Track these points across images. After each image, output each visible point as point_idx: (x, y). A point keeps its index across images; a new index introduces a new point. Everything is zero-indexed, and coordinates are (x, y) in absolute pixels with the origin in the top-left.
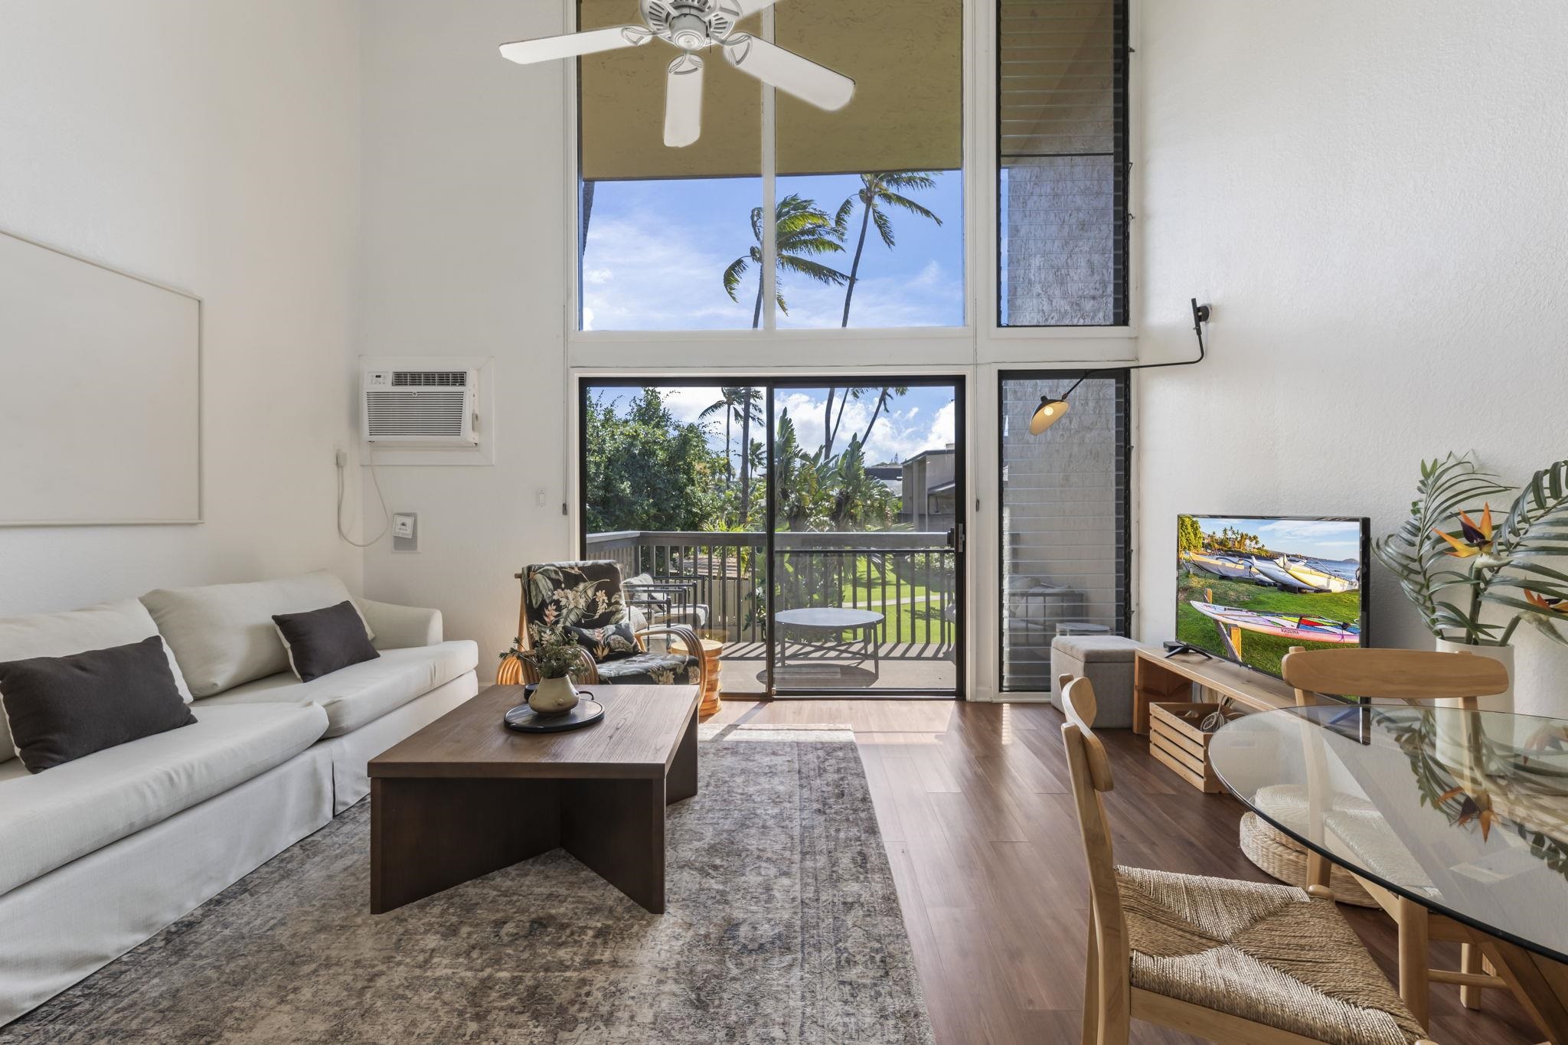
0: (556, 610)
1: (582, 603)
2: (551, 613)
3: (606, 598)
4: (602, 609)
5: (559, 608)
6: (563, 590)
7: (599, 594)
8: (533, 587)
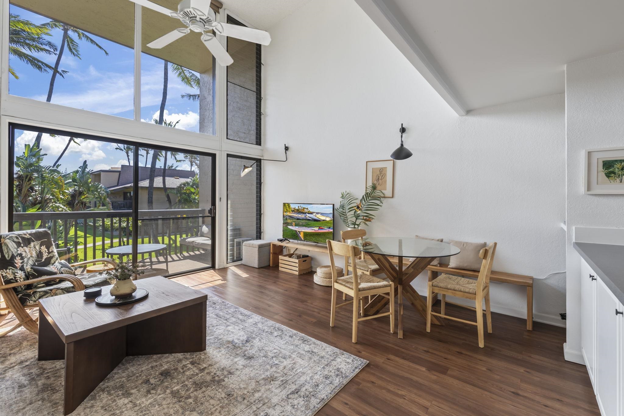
0: (21, 259)
1: (34, 254)
2: (18, 261)
3: (46, 250)
4: (45, 256)
5: (22, 258)
6: (22, 247)
7: (42, 248)
8: (4, 248)
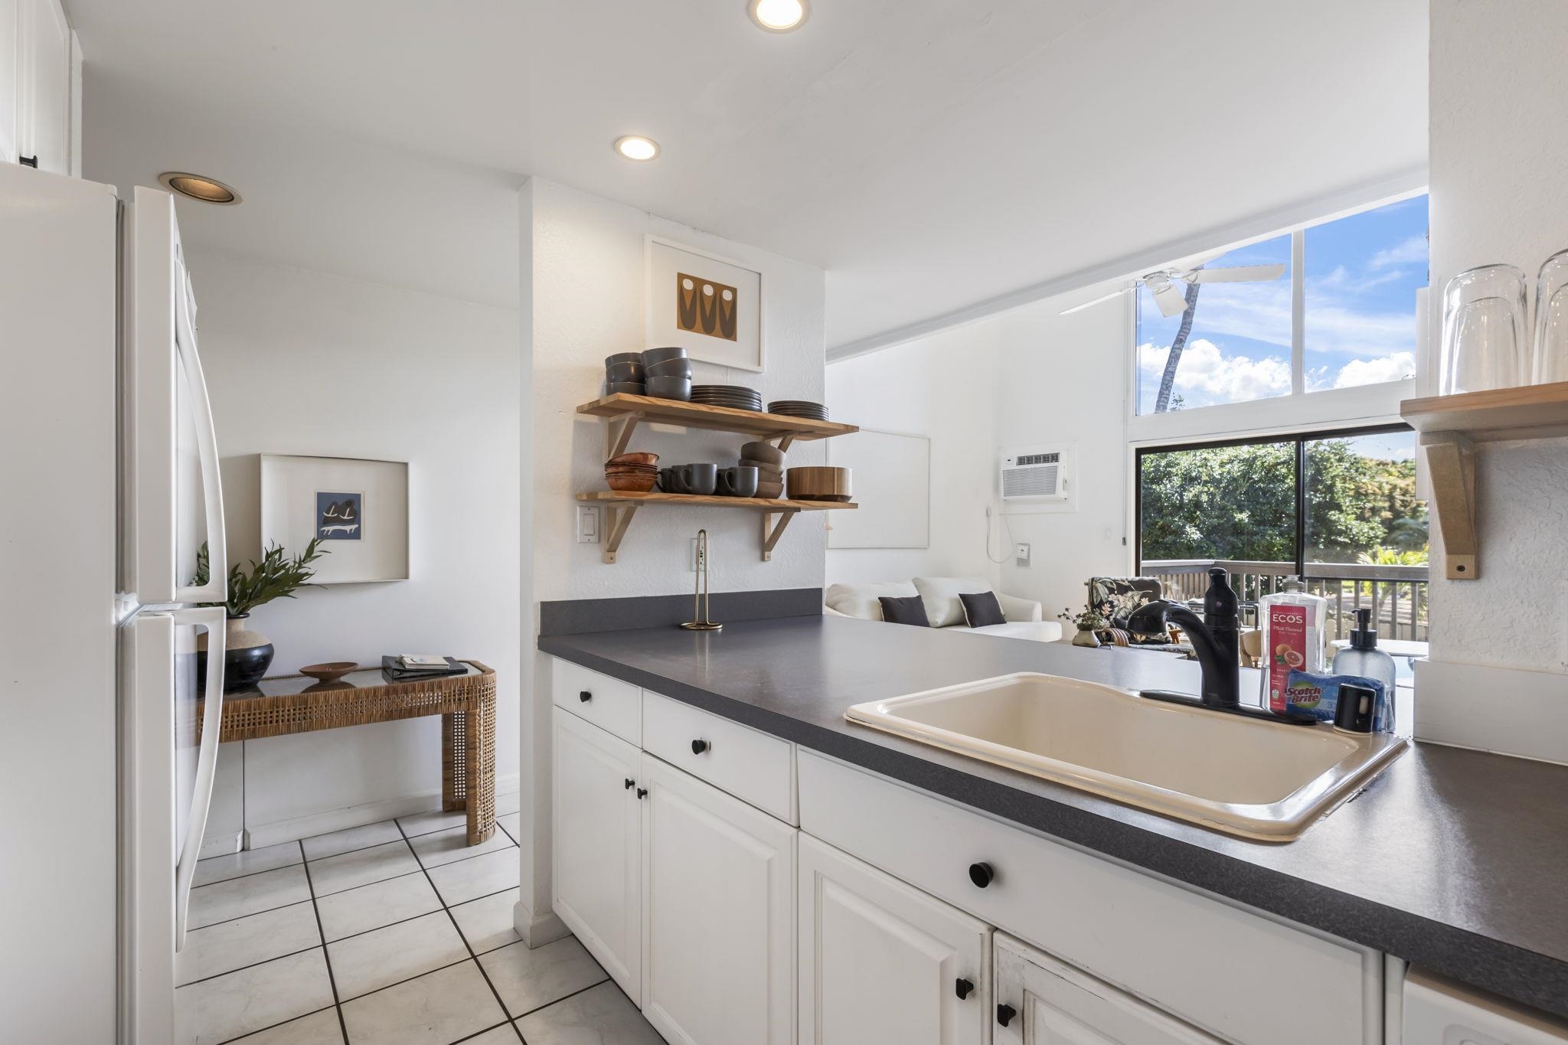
0: (1110, 607)
1: (1130, 605)
2: (1106, 608)
6: (1116, 594)
7: (1143, 600)
8: (1094, 591)
